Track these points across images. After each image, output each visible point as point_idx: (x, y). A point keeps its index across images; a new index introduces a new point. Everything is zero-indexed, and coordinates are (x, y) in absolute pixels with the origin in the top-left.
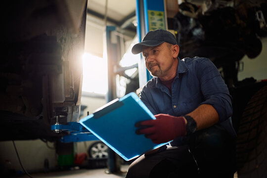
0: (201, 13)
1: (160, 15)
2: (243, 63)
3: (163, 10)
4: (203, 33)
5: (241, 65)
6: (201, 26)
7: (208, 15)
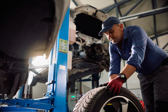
0: (86, 44)
1: (66, 42)
2: (103, 74)
3: (68, 40)
4: (86, 55)
5: (102, 74)
6: (85, 51)
7: (89, 46)
